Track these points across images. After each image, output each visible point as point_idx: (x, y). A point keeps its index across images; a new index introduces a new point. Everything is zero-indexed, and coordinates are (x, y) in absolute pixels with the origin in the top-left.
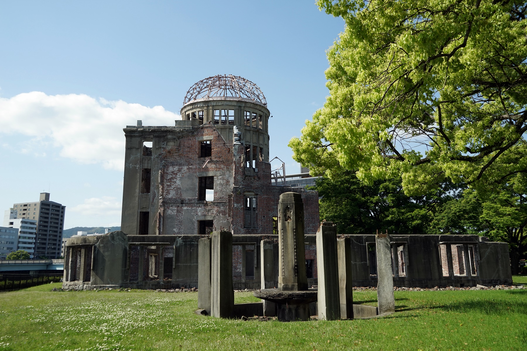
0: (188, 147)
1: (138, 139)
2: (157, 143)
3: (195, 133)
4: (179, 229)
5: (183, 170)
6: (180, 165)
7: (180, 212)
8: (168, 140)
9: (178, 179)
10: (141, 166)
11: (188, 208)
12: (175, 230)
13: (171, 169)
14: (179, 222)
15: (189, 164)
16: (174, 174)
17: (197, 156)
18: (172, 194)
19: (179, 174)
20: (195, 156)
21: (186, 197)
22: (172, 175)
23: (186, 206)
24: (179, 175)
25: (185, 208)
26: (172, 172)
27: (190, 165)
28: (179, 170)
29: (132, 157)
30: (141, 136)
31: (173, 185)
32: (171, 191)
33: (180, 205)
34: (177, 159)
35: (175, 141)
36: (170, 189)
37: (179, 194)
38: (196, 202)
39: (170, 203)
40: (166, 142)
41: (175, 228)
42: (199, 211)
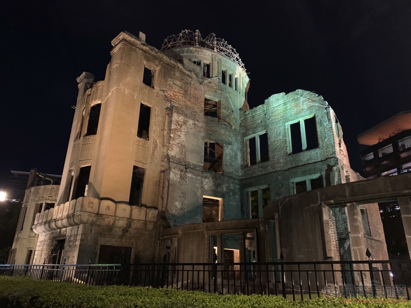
0: (194, 97)
1: (140, 57)
4: (182, 204)
5: (188, 124)
6: (186, 116)
7: (184, 180)
9: (183, 133)
10: (140, 96)
11: (193, 176)
13: (175, 117)
14: (183, 193)
15: (195, 118)
16: (179, 124)
18: (174, 152)
19: (184, 127)
20: (200, 111)
21: (191, 160)
22: (176, 125)
23: (190, 172)
24: (184, 129)
25: (189, 175)
27: (196, 121)
28: (185, 123)
31: (177, 139)
32: (175, 146)
33: (184, 169)
36: (173, 144)
37: (183, 153)
38: (202, 170)
39: (173, 164)
42: (205, 183)
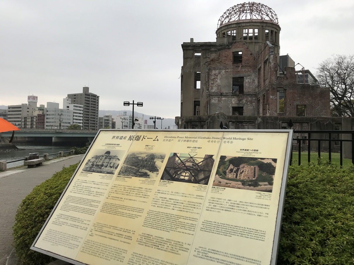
0: (225, 57)
1: (192, 51)
2: (204, 54)
3: (230, 47)
5: (221, 73)
6: (220, 69)
7: (220, 101)
8: (212, 52)
9: (219, 79)
10: (194, 70)
11: (226, 99)
13: (214, 72)
14: (220, 108)
16: (216, 75)
17: (231, 62)
18: (214, 90)
19: (219, 75)
20: (230, 63)
21: (224, 91)
22: (214, 76)
23: (224, 97)
24: (219, 77)
25: (224, 99)
26: (215, 74)
27: (227, 69)
28: (219, 73)
29: (188, 64)
30: (193, 49)
31: (215, 83)
32: (214, 87)
33: (220, 97)
34: (218, 65)
35: (216, 52)
36: (213, 86)
37: (219, 89)
38: (231, 94)
39: (214, 95)
40: (210, 54)
41: (217, 112)
42: (233, 101)
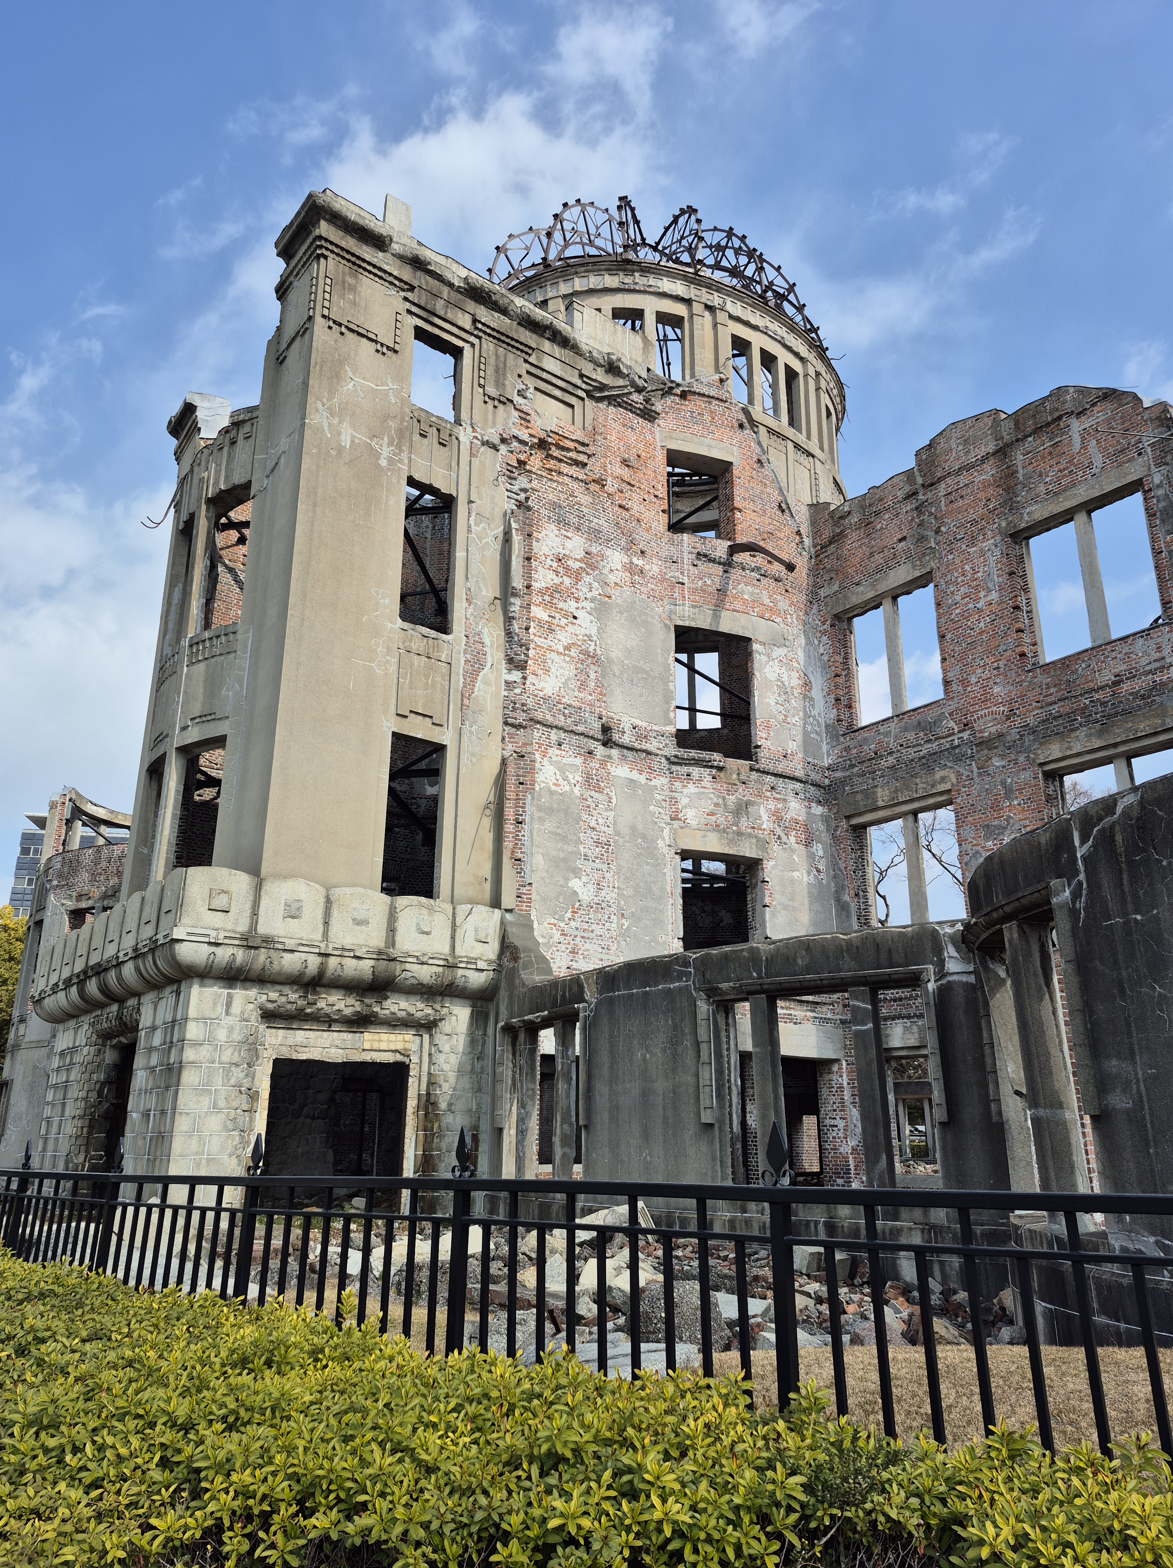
1: (393, 298)
4: (599, 886)
5: (604, 567)
6: (595, 534)
7: (600, 789)
8: (544, 383)
9: (588, 605)
10: (404, 456)
11: (635, 775)
12: (575, 884)
13: (551, 539)
14: (598, 843)
15: (630, 545)
16: (567, 569)
19: (587, 579)
21: (625, 713)
22: (557, 573)
23: (624, 758)
24: (590, 586)
25: (621, 771)
26: (558, 559)
27: (635, 554)
28: (591, 562)
29: (354, 385)
30: (412, 288)
31: (563, 628)
32: (557, 658)
33: (600, 750)
34: (580, 497)
35: (573, 400)
36: (550, 649)
38: (672, 750)
40: (531, 386)
41: (576, 872)
